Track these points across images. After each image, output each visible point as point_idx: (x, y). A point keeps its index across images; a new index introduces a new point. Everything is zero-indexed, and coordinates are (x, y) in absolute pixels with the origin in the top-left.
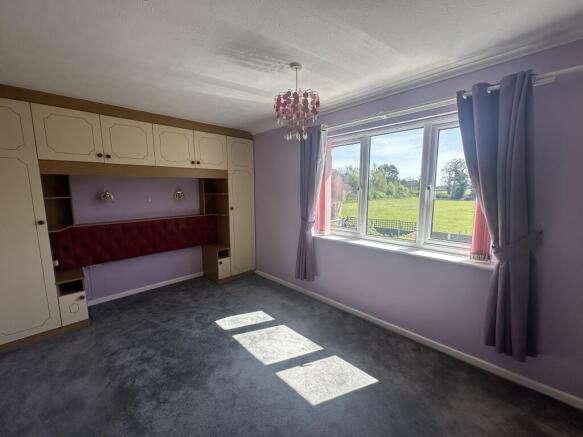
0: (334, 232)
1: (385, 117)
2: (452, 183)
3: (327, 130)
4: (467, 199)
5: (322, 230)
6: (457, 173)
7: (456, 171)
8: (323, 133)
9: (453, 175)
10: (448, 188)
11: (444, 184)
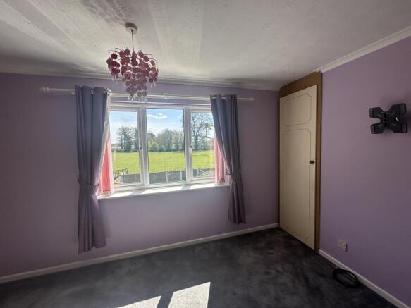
0: (118, 190)
1: (166, 97)
2: (123, 142)
3: (111, 94)
4: (134, 152)
5: (107, 190)
6: (125, 135)
7: (124, 134)
8: (108, 97)
9: (123, 136)
10: (121, 145)
11: (119, 142)
